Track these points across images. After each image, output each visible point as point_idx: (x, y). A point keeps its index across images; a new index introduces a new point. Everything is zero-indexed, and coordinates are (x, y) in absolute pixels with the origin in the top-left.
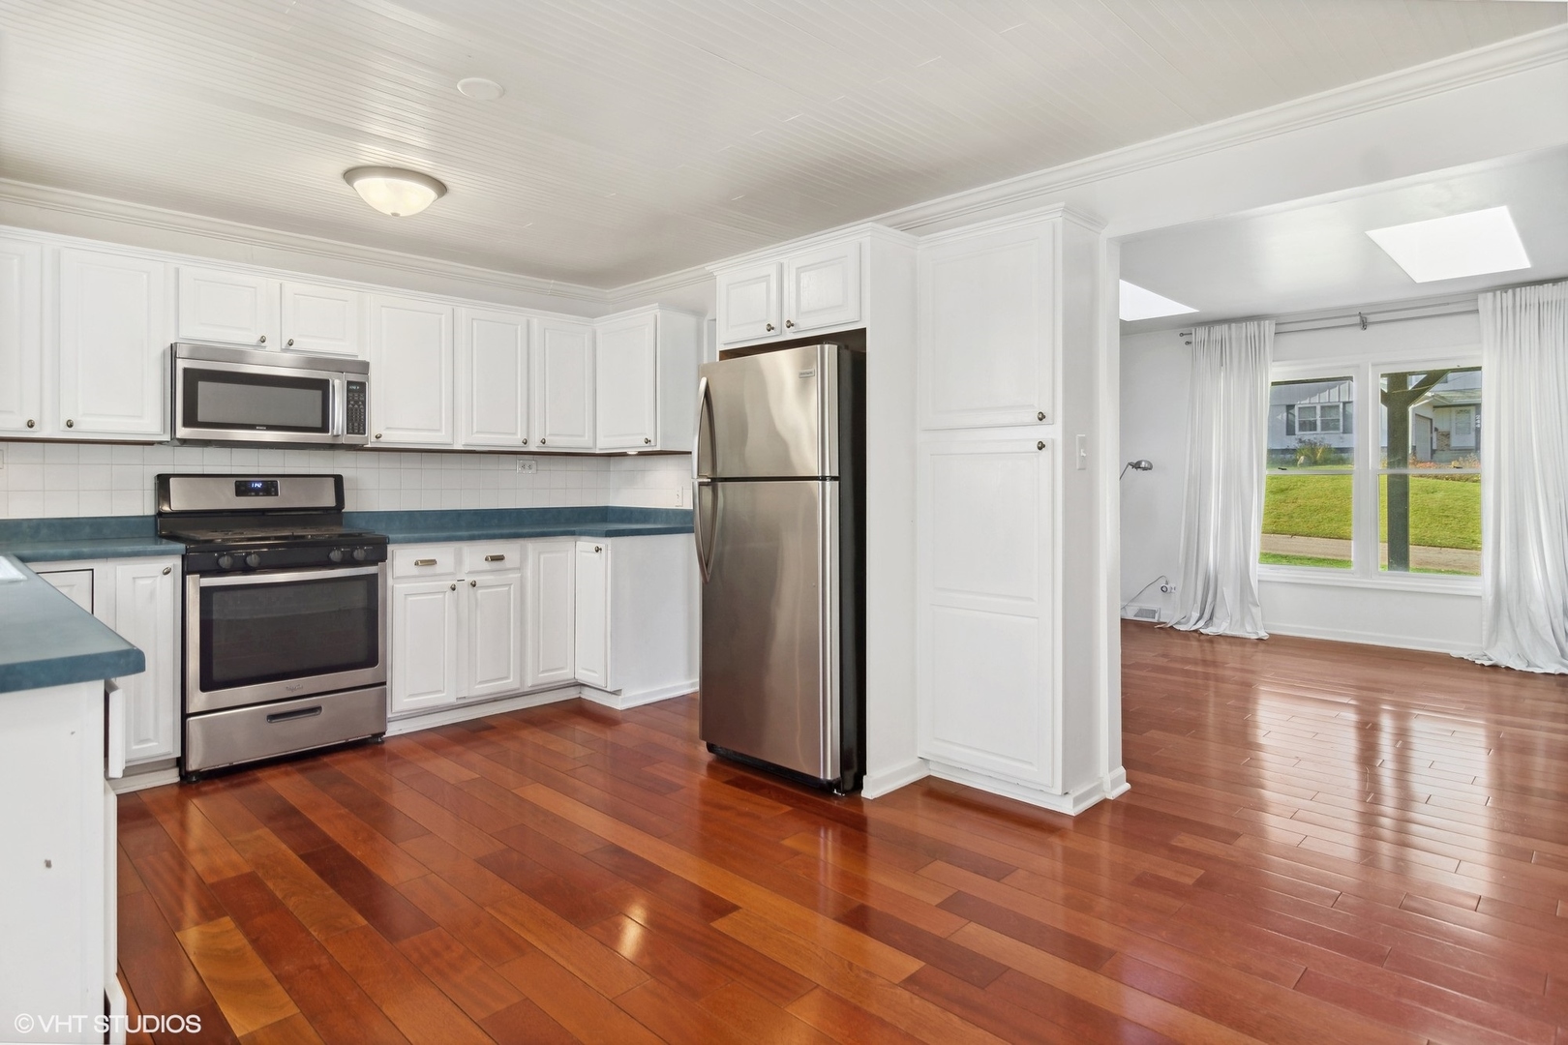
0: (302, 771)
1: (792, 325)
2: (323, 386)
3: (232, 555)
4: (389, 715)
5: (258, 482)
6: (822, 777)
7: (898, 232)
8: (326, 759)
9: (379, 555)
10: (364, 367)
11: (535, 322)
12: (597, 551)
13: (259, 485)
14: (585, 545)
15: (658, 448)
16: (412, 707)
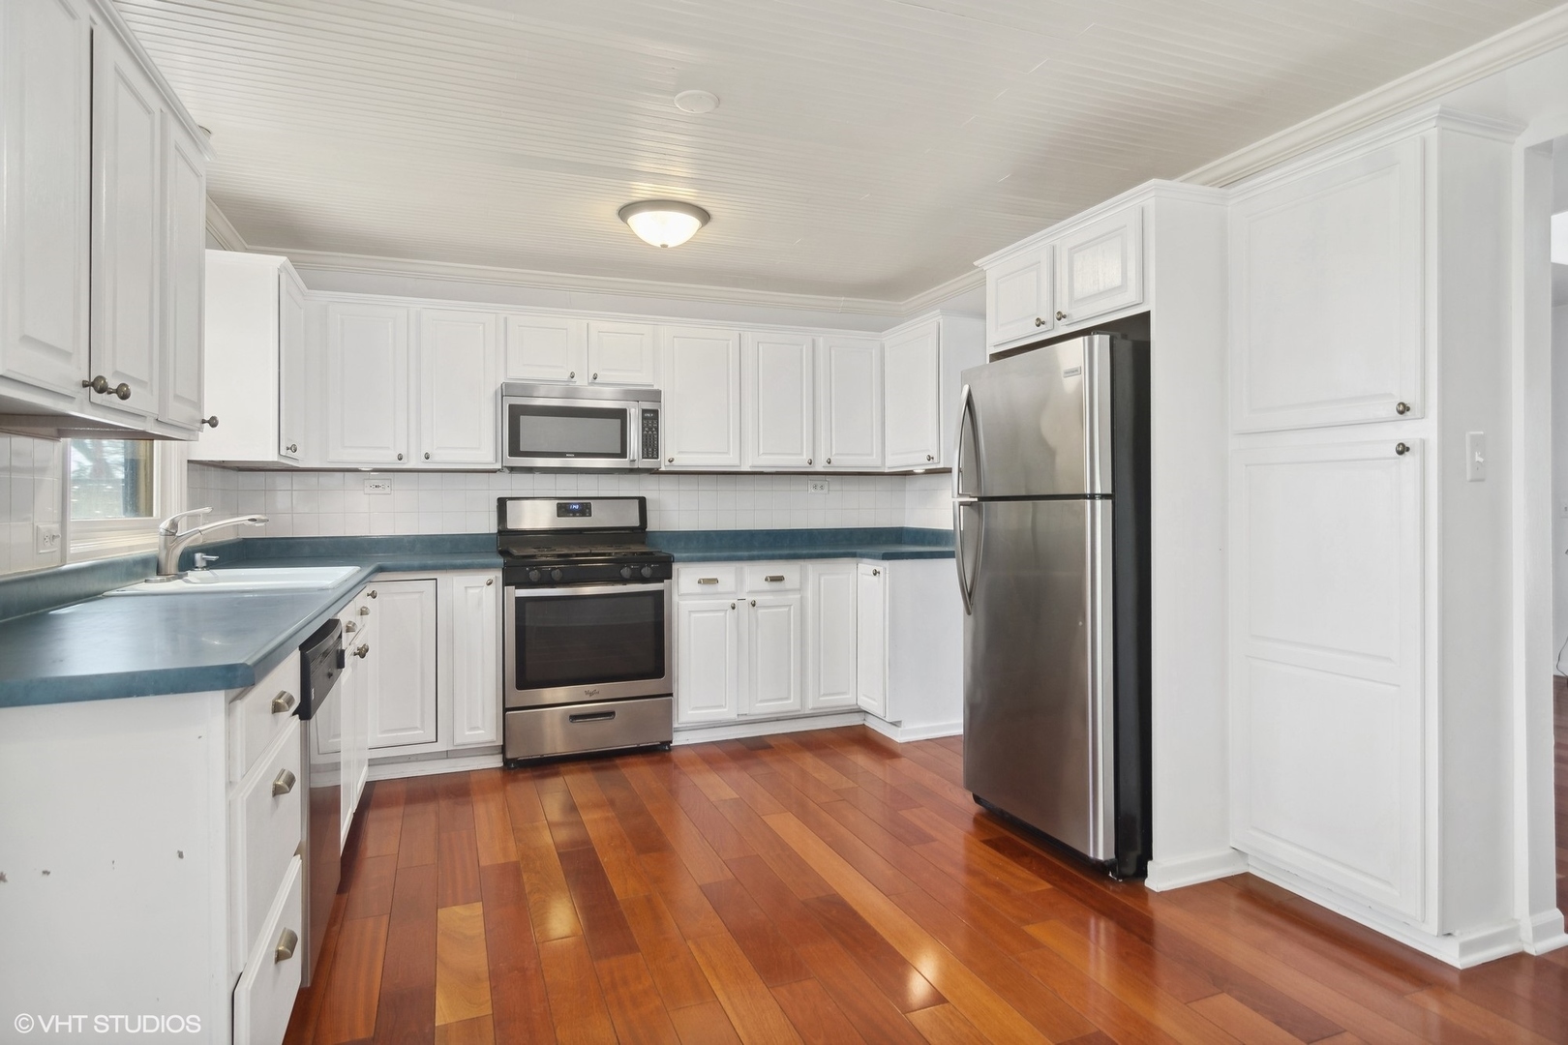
0: (595, 769)
1: (1064, 317)
2: (621, 415)
3: (539, 570)
4: (675, 725)
5: (575, 504)
6: (1091, 855)
7: (1216, 189)
8: (618, 762)
9: (664, 572)
10: (656, 396)
11: (821, 342)
12: (875, 574)
13: (577, 507)
14: (866, 566)
15: (941, 466)
16: (698, 719)
